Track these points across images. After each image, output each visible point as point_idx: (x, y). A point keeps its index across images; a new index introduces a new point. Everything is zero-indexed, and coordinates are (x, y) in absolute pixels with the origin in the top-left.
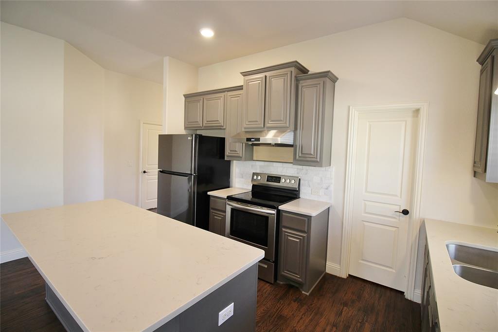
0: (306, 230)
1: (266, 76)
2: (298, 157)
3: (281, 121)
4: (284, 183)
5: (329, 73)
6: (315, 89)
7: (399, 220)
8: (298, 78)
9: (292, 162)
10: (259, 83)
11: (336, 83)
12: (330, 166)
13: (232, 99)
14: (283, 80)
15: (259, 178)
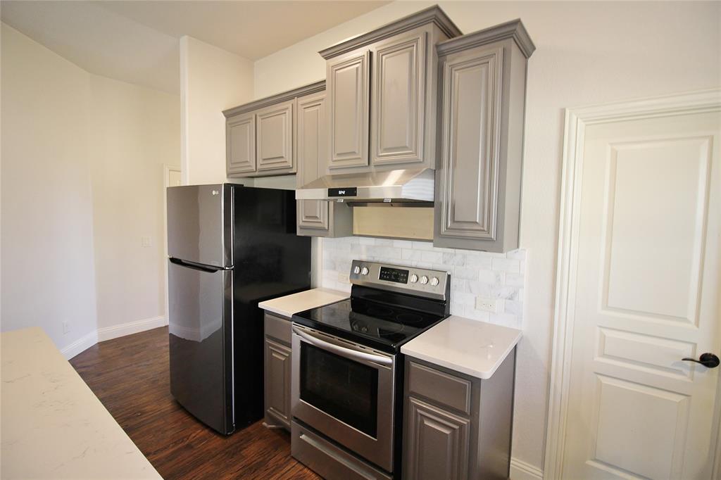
0: (467, 410)
1: (371, 53)
2: (443, 229)
3: (405, 148)
4: (414, 285)
5: (518, 28)
6: (483, 69)
7: (692, 378)
8: (443, 48)
9: (432, 239)
10: (357, 69)
11: (530, 60)
12: (518, 247)
13: (307, 110)
14: (407, 55)
15: (365, 271)
